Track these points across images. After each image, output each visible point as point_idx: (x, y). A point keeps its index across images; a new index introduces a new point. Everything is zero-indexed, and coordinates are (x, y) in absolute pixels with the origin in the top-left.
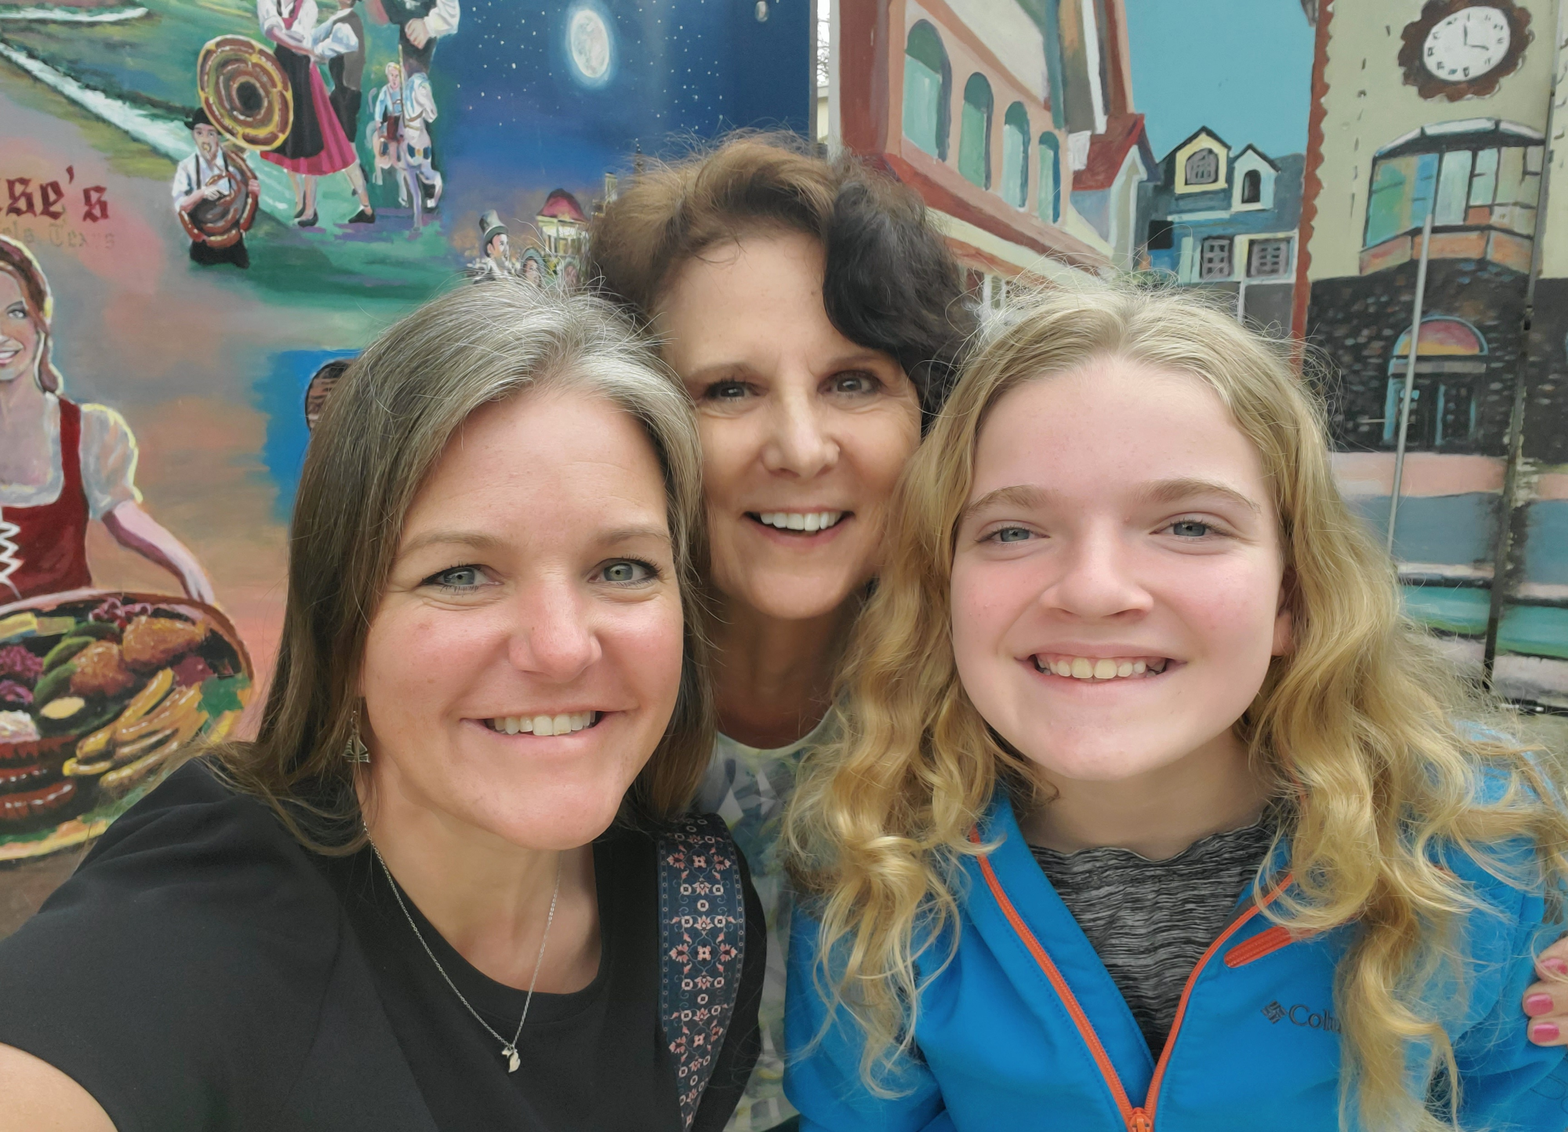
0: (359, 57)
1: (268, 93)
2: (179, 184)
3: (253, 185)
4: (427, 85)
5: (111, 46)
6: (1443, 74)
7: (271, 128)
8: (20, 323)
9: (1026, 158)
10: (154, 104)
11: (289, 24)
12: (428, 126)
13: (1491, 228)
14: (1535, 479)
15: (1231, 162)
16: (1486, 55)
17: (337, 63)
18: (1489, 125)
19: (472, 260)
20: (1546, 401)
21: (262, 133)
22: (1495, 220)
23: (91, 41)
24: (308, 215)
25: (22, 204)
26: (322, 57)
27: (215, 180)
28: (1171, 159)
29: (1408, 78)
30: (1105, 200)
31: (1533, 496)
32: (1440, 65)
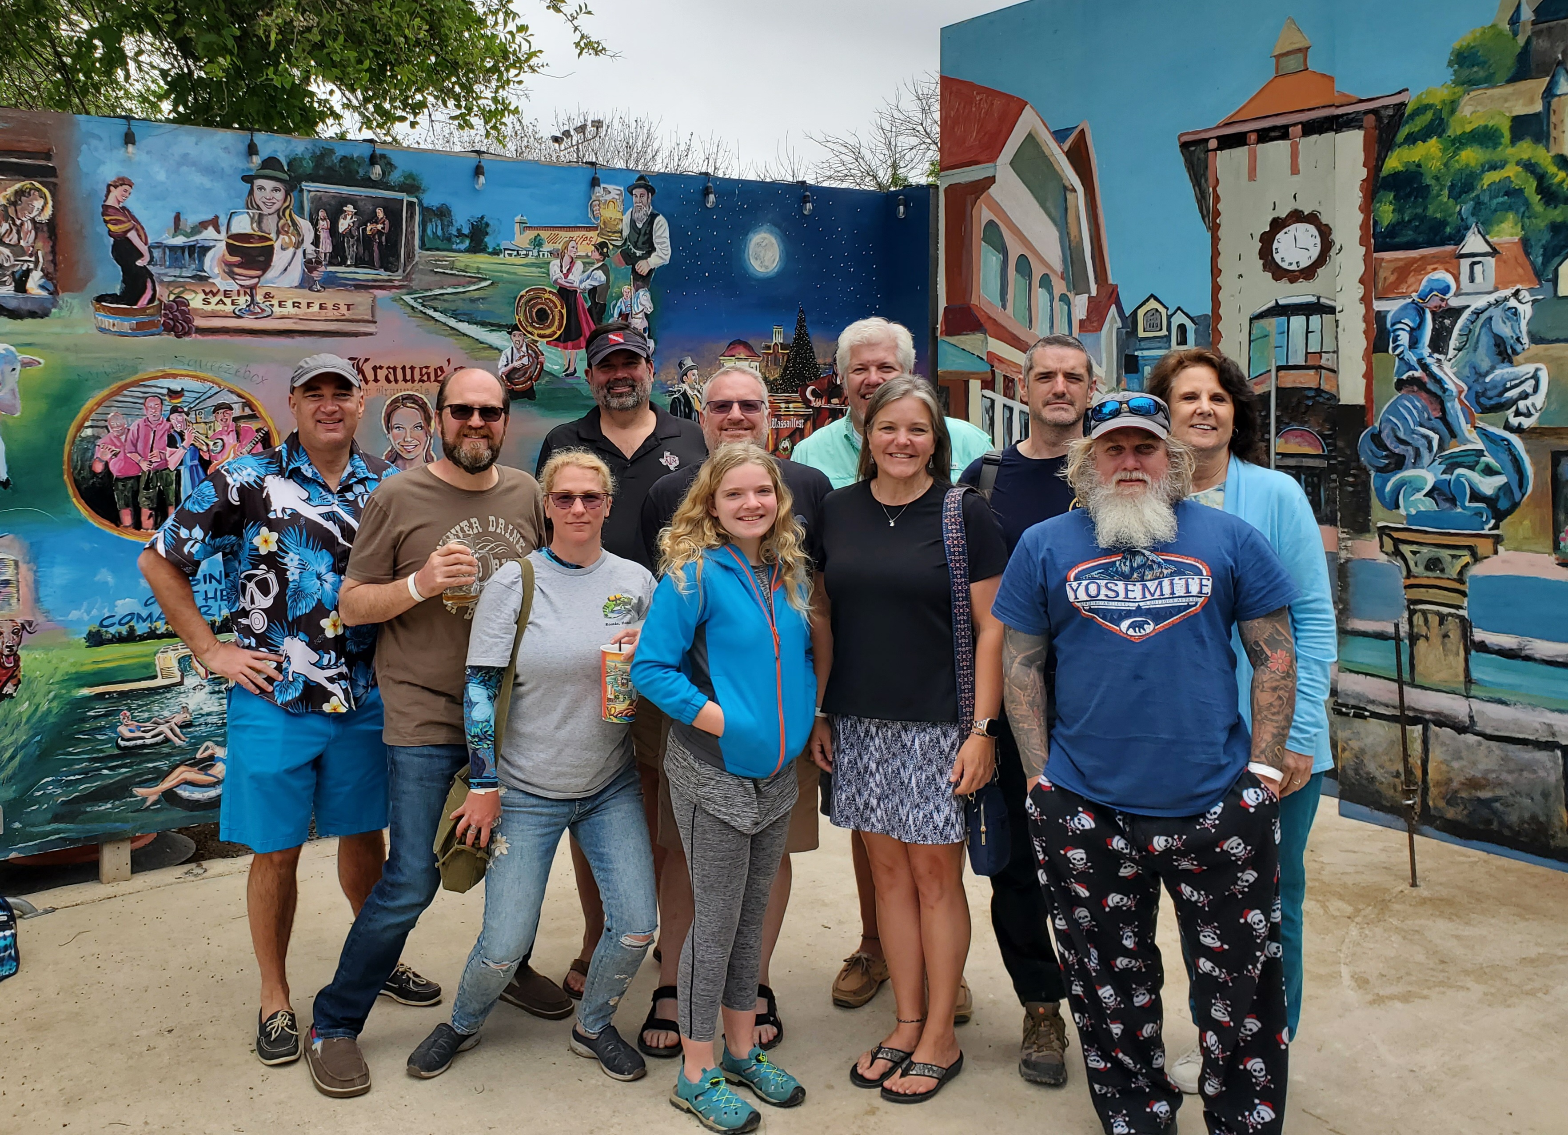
0: (607, 286)
1: (552, 312)
2: (502, 361)
3: (541, 358)
4: (648, 294)
5: (473, 301)
6: (1285, 265)
7: (554, 329)
8: (420, 433)
9: (1052, 310)
10: (492, 325)
11: (566, 276)
12: (646, 315)
13: (1321, 367)
14: (1349, 543)
15: (1169, 317)
16: (1308, 254)
17: (593, 291)
18: (1314, 299)
19: (672, 386)
20: (1351, 489)
21: (548, 332)
22: (1323, 362)
23: (464, 300)
24: (571, 370)
25: (425, 378)
26: (585, 289)
27: (521, 358)
28: (1135, 313)
29: (1265, 268)
30: (1099, 338)
31: (1349, 556)
32: (1283, 260)
